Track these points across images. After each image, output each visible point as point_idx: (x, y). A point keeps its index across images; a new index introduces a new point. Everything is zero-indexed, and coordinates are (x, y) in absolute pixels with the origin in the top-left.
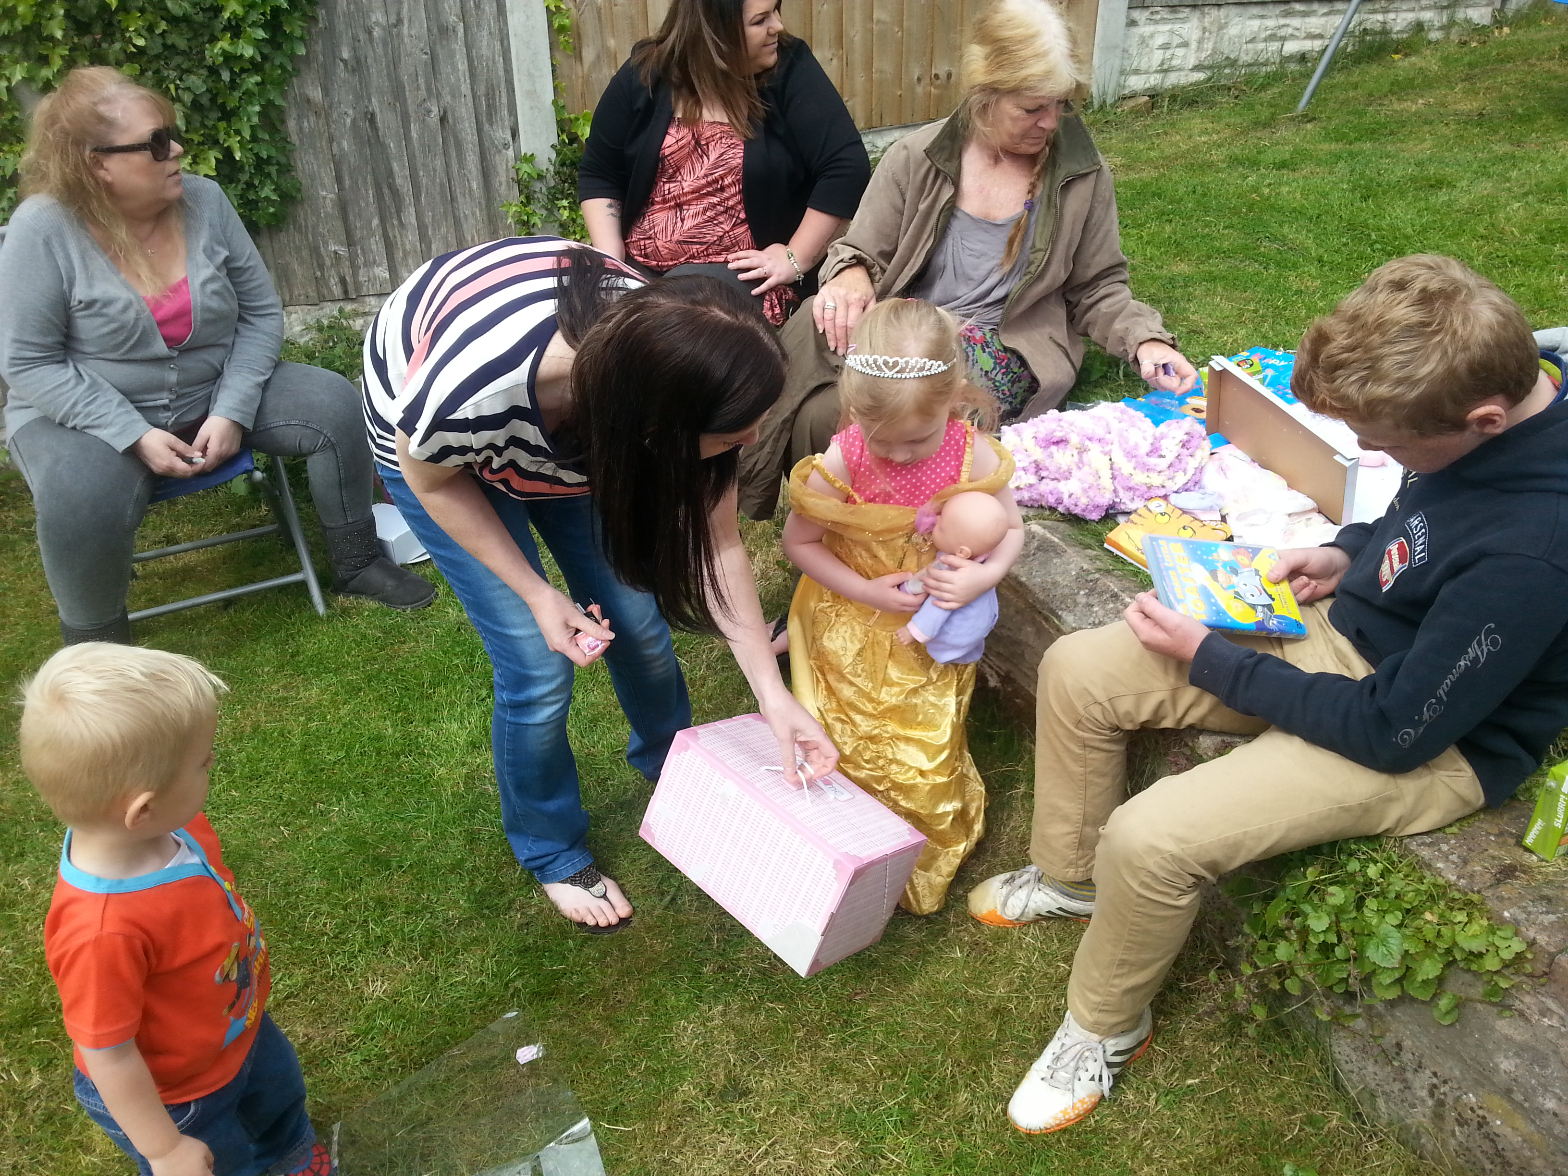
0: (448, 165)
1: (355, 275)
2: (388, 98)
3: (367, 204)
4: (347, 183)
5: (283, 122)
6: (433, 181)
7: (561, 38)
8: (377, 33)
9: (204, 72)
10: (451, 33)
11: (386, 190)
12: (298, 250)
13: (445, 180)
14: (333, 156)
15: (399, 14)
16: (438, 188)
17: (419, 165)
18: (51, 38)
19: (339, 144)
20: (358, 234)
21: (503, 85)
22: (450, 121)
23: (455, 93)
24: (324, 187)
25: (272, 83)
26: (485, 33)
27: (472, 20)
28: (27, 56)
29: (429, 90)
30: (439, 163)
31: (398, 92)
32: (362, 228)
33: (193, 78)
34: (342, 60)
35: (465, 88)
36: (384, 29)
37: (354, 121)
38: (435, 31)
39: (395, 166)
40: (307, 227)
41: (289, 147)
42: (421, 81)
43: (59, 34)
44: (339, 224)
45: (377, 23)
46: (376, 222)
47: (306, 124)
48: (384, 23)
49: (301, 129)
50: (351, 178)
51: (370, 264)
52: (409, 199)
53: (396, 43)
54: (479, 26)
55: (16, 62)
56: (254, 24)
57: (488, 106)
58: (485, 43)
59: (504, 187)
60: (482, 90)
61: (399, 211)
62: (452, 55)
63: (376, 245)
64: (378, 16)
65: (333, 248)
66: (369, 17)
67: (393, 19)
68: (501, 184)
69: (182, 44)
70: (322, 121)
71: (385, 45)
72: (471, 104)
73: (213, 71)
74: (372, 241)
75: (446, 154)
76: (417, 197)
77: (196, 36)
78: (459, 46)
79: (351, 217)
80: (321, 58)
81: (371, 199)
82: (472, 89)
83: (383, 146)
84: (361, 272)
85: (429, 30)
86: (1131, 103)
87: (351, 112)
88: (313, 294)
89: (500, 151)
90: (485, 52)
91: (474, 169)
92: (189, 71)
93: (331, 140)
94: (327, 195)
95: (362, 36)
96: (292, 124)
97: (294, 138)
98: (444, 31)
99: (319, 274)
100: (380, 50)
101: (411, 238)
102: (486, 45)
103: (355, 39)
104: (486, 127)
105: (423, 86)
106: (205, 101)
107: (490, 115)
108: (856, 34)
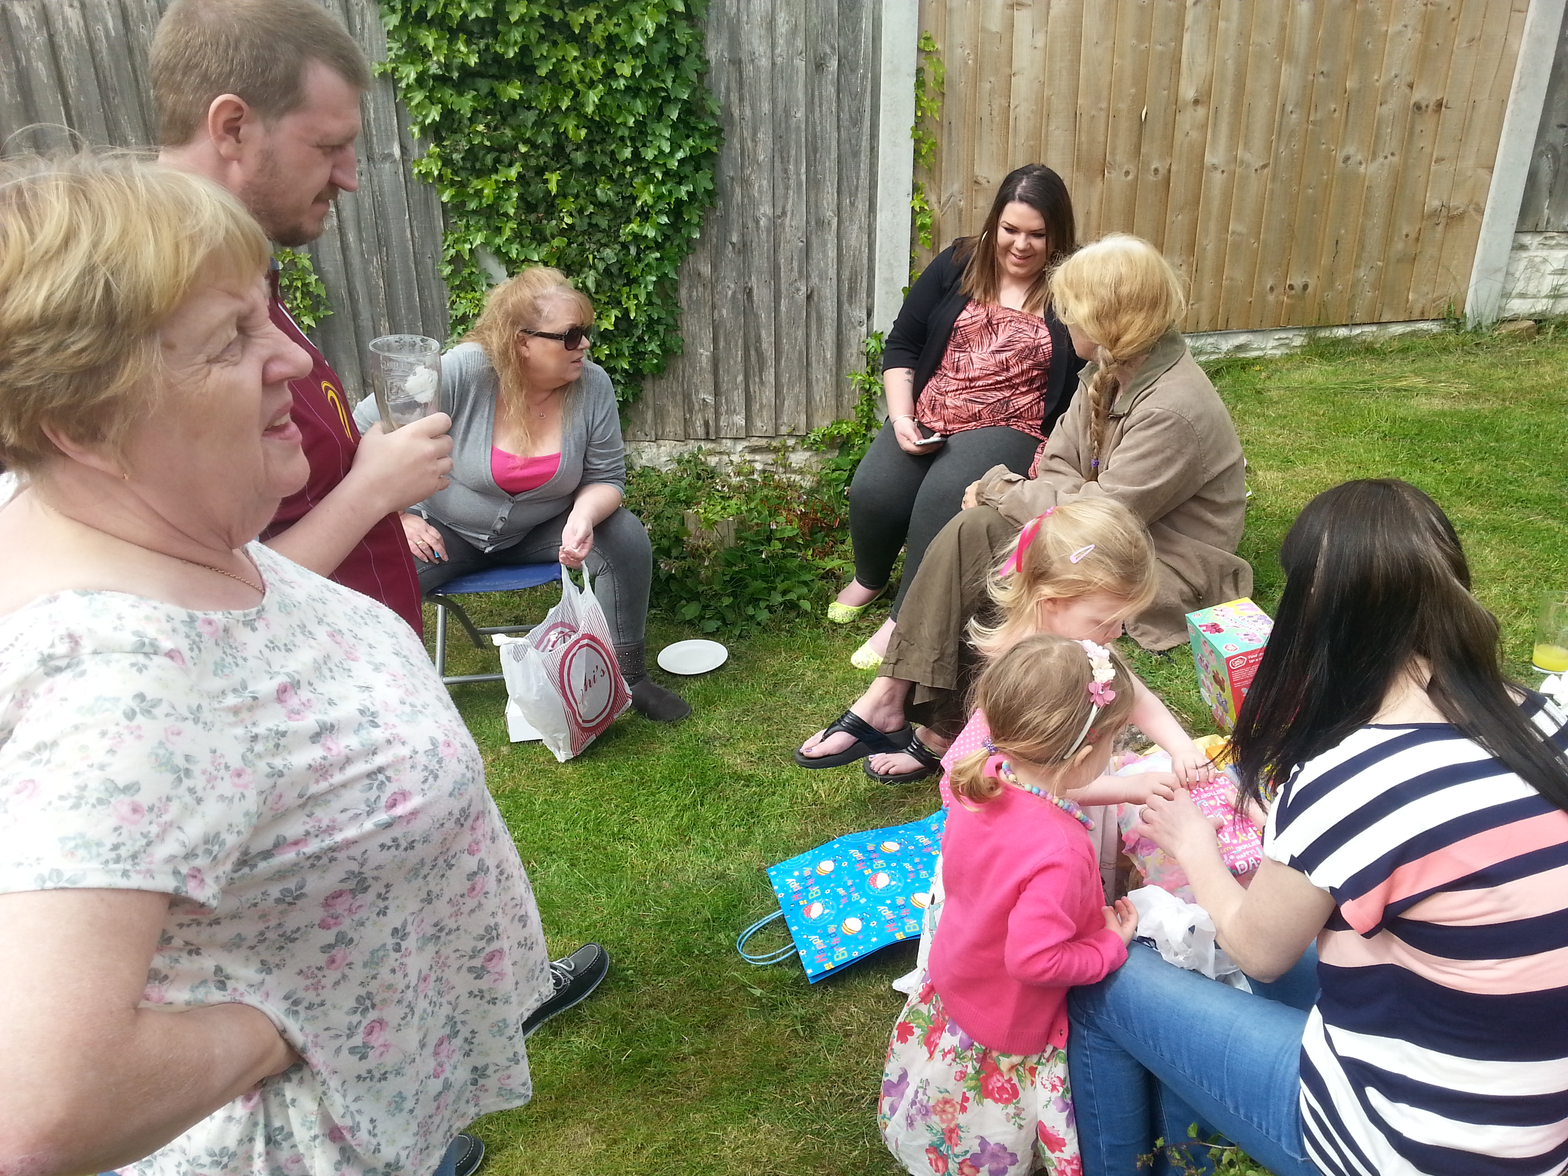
0: (808, 335)
1: (717, 420)
2: (766, 276)
3: (736, 362)
4: (722, 344)
5: (676, 290)
6: (794, 347)
7: (922, 235)
8: (763, 222)
9: (618, 247)
10: (826, 225)
11: (753, 352)
12: (674, 395)
13: (804, 349)
14: (713, 321)
15: (784, 208)
16: (797, 354)
17: (784, 334)
18: (506, 214)
19: (720, 312)
20: (724, 387)
21: (865, 272)
22: (816, 299)
23: (822, 276)
24: (702, 345)
25: (668, 259)
26: (856, 227)
27: (845, 216)
28: (488, 227)
29: (800, 272)
30: (800, 333)
31: (775, 272)
32: (728, 382)
33: (608, 251)
34: (732, 243)
35: (832, 273)
36: (770, 219)
37: (734, 293)
38: (813, 223)
39: (763, 333)
40: (683, 376)
41: (677, 311)
42: (795, 264)
43: (512, 211)
44: (709, 377)
45: (764, 215)
46: (740, 378)
47: (695, 293)
48: (771, 215)
49: (690, 296)
50: (726, 340)
51: (731, 412)
52: (771, 362)
53: (779, 230)
54: (851, 220)
55: (479, 230)
56: (660, 212)
57: (850, 288)
58: (854, 235)
59: (854, 358)
60: (846, 275)
61: (761, 371)
62: (824, 244)
63: (738, 397)
64: (765, 209)
65: (702, 396)
66: (759, 209)
67: (779, 211)
68: (852, 355)
69: (604, 224)
70: (709, 291)
71: (768, 231)
72: (835, 287)
73: (625, 246)
74: (736, 393)
75: (808, 326)
76: (777, 360)
77: (615, 218)
78: (831, 238)
79: (721, 372)
80: (715, 240)
81: (739, 359)
82: (838, 273)
83: (757, 316)
84: (722, 418)
85: (807, 222)
86: (1512, 327)
87: (732, 286)
88: (680, 432)
89: (855, 328)
90: (853, 242)
91: (830, 341)
92: (606, 245)
93: (713, 307)
94: (704, 353)
95: (751, 224)
96: (683, 292)
97: (684, 304)
98: (821, 224)
99: (688, 416)
100: (764, 236)
101: (768, 394)
102: (855, 237)
103: (744, 226)
104: (846, 306)
105: (796, 269)
106: (614, 270)
107: (850, 296)
108: (1208, 243)
